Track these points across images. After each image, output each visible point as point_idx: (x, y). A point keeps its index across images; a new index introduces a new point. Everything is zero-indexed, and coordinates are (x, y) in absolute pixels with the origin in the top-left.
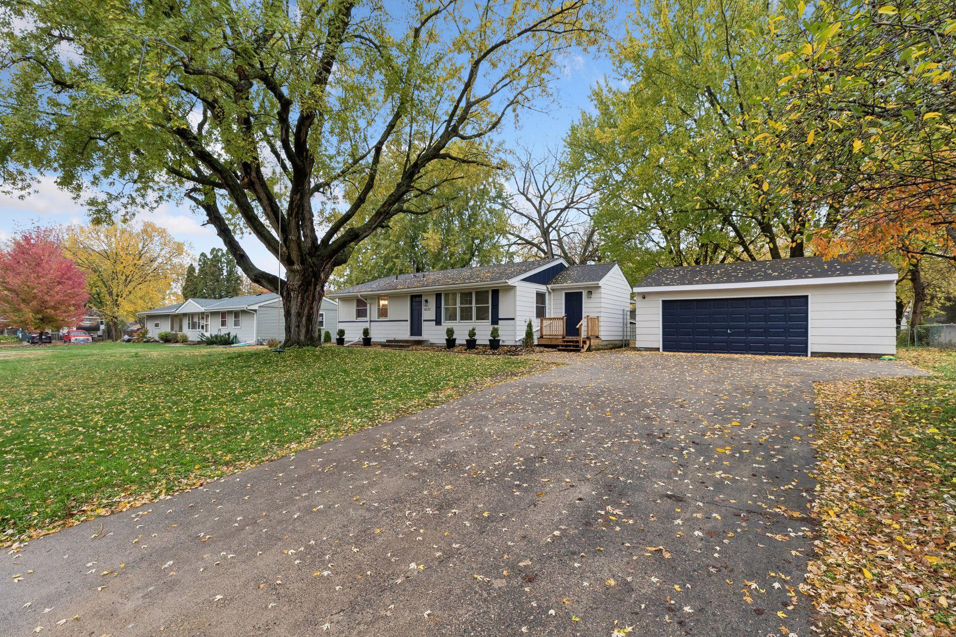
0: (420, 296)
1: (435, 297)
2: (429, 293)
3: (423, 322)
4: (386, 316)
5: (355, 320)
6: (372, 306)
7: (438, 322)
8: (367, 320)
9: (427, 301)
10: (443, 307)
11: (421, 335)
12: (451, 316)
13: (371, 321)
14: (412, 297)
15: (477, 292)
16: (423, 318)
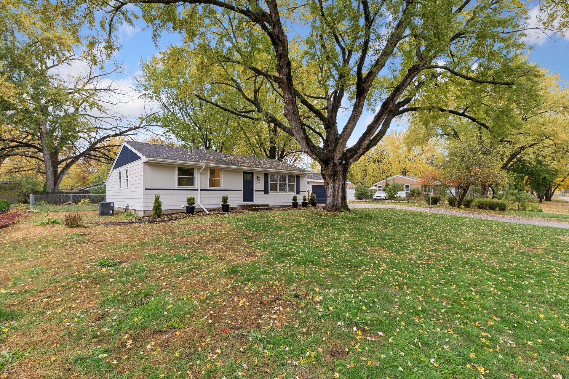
0: (252, 174)
1: (264, 175)
2: (259, 172)
3: (254, 192)
4: (219, 186)
5: (176, 188)
6: (202, 176)
7: (266, 192)
8: (196, 189)
9: (258, 177)
10: (269, 182)
11: (253, 201)
12: (274, 189)
13: (201, 190)
14: (244, 173)
15: (289, 176)
16: (255, 189)
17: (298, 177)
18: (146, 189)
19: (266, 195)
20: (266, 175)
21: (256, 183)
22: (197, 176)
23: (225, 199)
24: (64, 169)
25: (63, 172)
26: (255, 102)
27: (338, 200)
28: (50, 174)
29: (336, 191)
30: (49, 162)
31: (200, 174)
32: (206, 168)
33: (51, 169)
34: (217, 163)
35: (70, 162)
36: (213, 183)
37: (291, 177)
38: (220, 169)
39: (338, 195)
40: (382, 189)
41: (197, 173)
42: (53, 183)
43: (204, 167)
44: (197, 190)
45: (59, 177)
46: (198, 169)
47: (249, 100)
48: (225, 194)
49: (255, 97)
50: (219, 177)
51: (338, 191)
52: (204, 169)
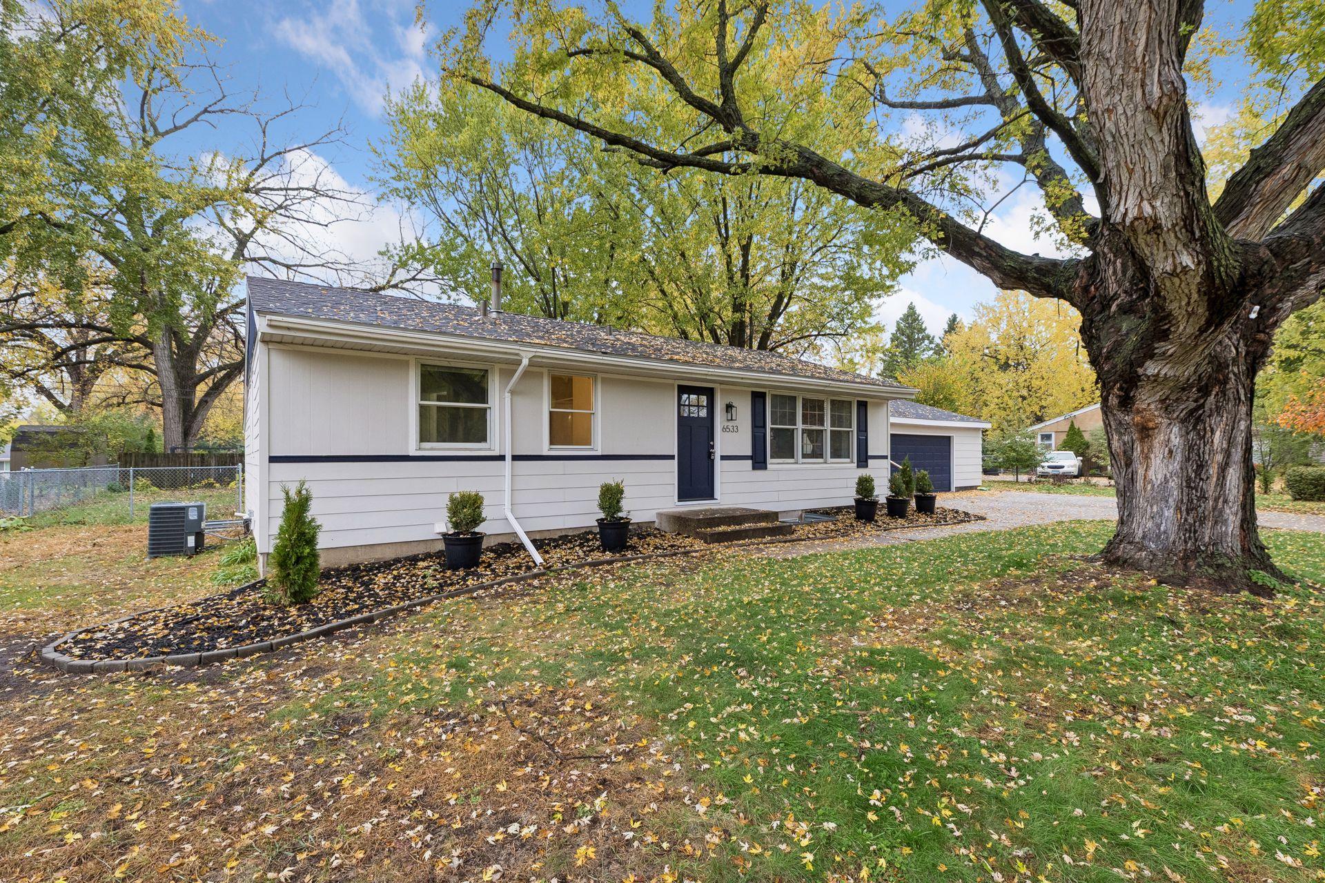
0: (709, 392)
1: (750, 398)
2: (729, 385)
3: (718, 464)
4: (587, 441)
5: (412, 453)
6: (518, 399)
7: (759, 462)
8: (496, 453)
9: (729, 407)
10: (769, 425)
11: (711, 495)
12: (785, 448)
13: (515, 458)
14: (683, 390)
15: (833, 402)
16: (718, 451)
17: (863, 406)
18: (273, 459)
19: (760, 474)
20: (758, 398)
21: (725, 429)
22: (502, 399)
23: (611, 496)
24: (208, 394)
25: (205, 402)
26: (726, 115)
27: (1219, 519)
28: (173, 406)
29: (1213, 470)
30: (169, 377)
31: (512, 392)
32: (536, 366)
33: (175, 394)
34: (579, 349)
35: (223, 378)
36: (562, 430)
37: (840, 405)
38: (593, 373)
39: (1221, 497)
40: (1053, 442)
41: (501, 391)
42: (180, 430)
43: (525, 362)
44: (501, 458)
45: (195, 415)
46: (502, 371)
47: (699, 104)
48: (610, 473)
49: (726, 90)
50: (588, 405)
51: (1223, 468)
52: (526, 374)
